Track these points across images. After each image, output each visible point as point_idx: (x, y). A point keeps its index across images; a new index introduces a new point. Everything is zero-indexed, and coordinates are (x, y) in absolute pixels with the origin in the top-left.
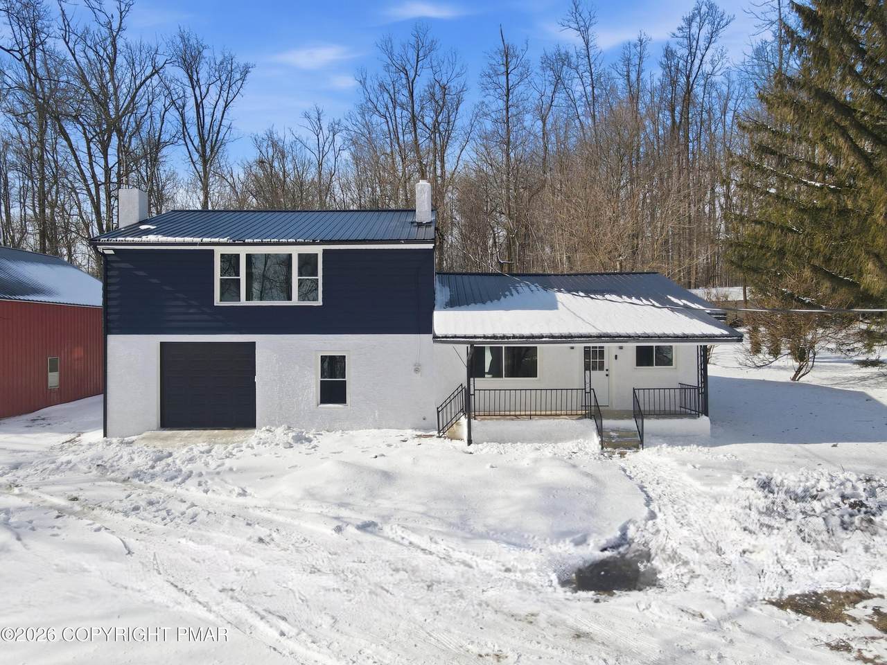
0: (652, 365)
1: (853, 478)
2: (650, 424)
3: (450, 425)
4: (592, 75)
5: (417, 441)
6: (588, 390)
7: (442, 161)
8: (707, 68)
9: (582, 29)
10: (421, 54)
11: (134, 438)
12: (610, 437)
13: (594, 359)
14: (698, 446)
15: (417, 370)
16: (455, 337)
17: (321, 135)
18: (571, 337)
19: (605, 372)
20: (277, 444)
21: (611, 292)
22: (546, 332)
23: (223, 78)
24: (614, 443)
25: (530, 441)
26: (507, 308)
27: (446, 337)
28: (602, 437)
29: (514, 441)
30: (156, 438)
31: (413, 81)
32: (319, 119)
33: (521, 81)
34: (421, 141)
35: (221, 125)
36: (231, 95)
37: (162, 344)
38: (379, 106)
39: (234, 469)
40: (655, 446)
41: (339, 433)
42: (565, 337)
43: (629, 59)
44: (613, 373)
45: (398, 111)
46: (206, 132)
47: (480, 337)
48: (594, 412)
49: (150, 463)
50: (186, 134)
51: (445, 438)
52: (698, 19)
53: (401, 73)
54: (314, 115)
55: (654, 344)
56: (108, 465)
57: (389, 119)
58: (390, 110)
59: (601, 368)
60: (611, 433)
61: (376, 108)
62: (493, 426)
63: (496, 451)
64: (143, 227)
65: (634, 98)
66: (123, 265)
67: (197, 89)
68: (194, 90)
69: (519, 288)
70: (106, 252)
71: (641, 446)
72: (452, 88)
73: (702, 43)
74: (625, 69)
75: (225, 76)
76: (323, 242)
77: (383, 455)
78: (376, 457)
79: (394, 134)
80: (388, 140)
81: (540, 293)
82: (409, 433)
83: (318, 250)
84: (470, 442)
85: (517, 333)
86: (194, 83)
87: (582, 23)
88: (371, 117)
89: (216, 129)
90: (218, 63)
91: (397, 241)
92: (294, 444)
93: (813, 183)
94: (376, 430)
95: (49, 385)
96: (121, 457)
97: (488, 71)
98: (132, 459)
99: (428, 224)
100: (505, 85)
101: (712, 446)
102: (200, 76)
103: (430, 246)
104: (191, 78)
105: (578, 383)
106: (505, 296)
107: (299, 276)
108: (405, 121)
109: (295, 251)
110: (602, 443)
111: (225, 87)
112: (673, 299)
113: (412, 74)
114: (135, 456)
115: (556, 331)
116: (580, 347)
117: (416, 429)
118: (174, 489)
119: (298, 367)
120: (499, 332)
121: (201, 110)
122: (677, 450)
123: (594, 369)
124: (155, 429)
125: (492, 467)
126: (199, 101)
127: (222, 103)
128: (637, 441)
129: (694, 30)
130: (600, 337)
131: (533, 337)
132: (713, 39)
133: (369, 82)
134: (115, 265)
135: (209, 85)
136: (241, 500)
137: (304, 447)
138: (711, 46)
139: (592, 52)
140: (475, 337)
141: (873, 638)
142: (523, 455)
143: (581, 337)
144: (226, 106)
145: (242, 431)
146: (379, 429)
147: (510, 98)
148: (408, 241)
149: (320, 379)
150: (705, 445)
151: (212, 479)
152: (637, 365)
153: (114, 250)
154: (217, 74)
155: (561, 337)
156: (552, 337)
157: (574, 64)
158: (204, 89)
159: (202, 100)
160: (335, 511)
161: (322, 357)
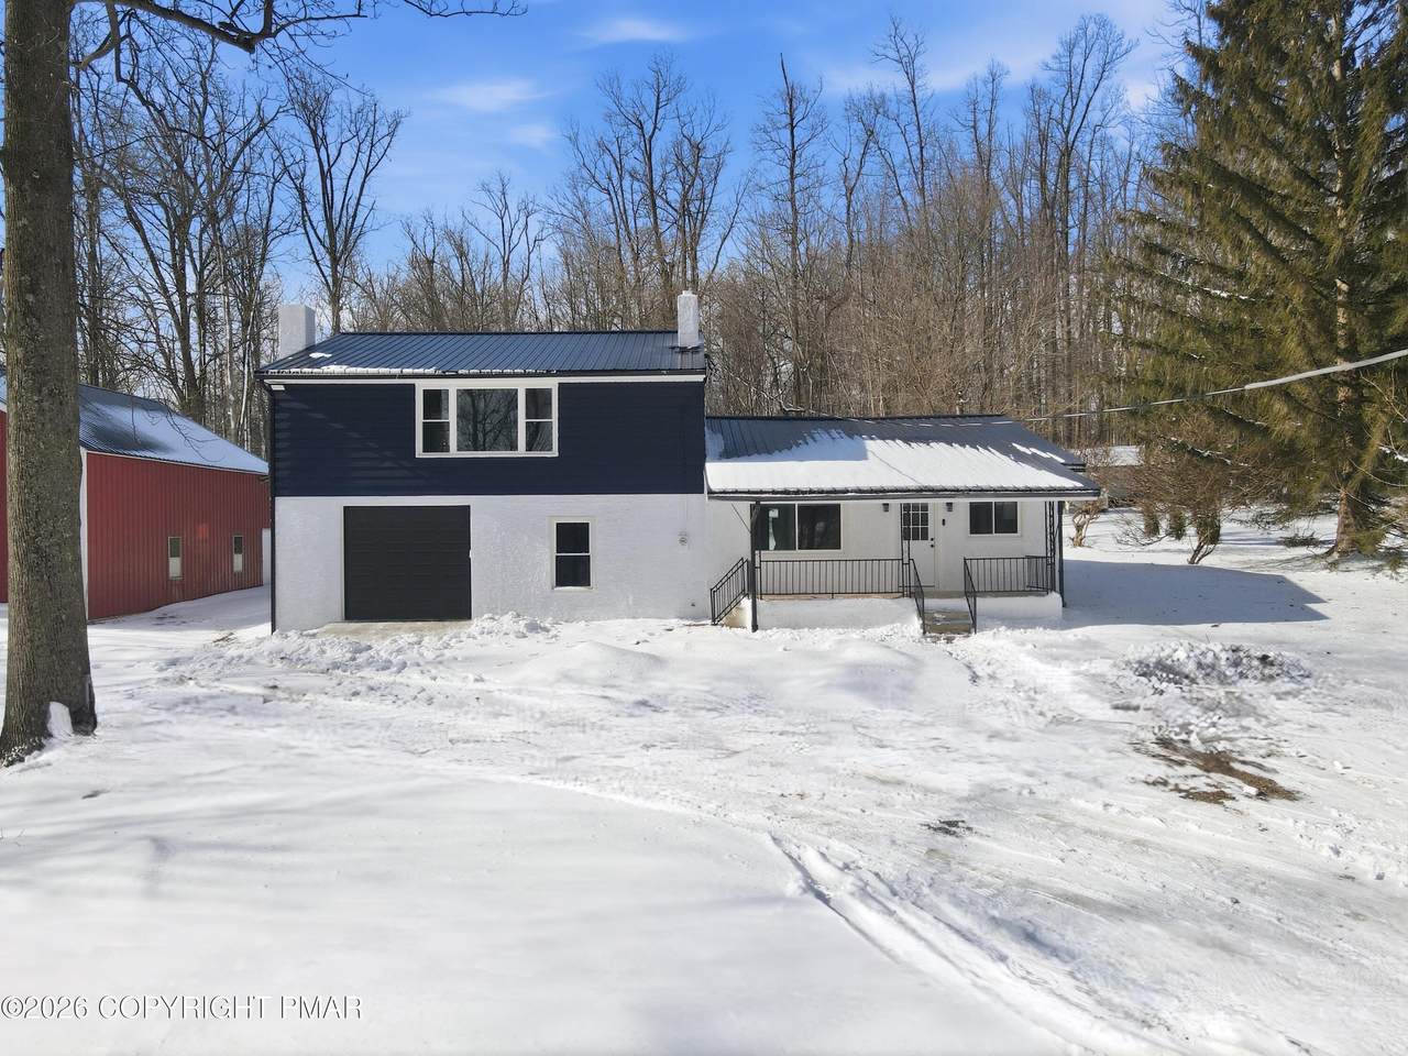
0: (991, 532)
1: (1217, 648)
2: (983, 604)
3: (727, 611)
4: (919, 129)
5: (685, 629)
6: (906, 561)
7: (695, 259)
8: (1095, 116)
9: (905, 60)
10: (663, 97)
11: (315, 631)
12: (935, 620)
13: (914, 525)
14: (1045, 628)
15: (683, 541)
16: (736, 492)
17: (506, 218)
18: (884, 491)
19: (929, 542)
20: (506, 634)
21: (938, 439)
22: (851, 485)
23: (362, 134)
24: (940, 626)
25: (832, 626)
26: (801, 459)
27: (724, 492)
28: (923, 619)
29: (812, 626)
30: (342, 632)
31: (651, 137)
32: (504, 194)
33: (813, 136)
34: (663, 226)
35: (358, 204)
36: (374, 159)
37: (346, 509)
38: (597, 176)
39: (460, 659)
40: (991, 629)
41: (583, 623)
42: (876, 492)
43: (975, 103)
44: (939, 543)
45: (627, 182)
46: (335, 215)
47: (769, 493)
48: (914, 591)
49: (349, 655)
50: (306, 218)
51: (722, 625)
52: (1083, 44)
53: (632, 126)
54: (496, 188)
55: (993, 500)
56: (295, 657)
57: (613, 195)
58: (615, 181)
59: (925, 537)
60: (936, 615)
61: (594, 177)
62: (786, 607)
63: (789, 637)
64: (315, 355)
65: (984, 160)
66: (294, 405)
67: (323, 149)
68: (318, 151)
69: (816, 436)
70: (274, 388)
71: (973, 630)
72: (709, 147)
73: (1090, 79)
74: (971, 117)
75: (365, 130)
76: (561, 373)
77: (646, 641)
78: (638, 643)
79: (621, 217)
80: (613, 227)
81: (845, 442)
82: (673, 622)
83: (552, 384)
84: (755, 627)
85: (814, 486)
86: (319, 142)
87: (904, 52)
88: (586, 191)
89: (351, 211)
90: (354, 110)
91: (657, 372)
92: (528, 634)
93: (1218, 292)
94: (631, 620)
95: (171, 575)
96: (308, 650)
97: (763, 122)
98: (324, 652)
99: (695, 350)
100: (789, 144)
101: (1062, 629)
102: (327, 129)
103: (700, 378)
104: (314, 133)
105: (894, 552)
106: (798, 445)
107: (527, 418)
108: (637, 198)
109: (521, 386)
110: (924, 626)
111: (365, 147)
112: (1019, 447)
113: (649, 127)
114: (327, 648)
115: (865, 484)
116: (896, 504)
117: (682, 618)
118: (392, 678)
119: (526, 539)
120: (792, 486)
121: (328, 181)
122: (1018, 633)
123: (916, 538)
124: (339, 619)
125: (785, 650)
126: (326, 168)
127: (360, 172)
128: (968, 624)
129: (1077, 59)
130: (920, 491)
131: (835, 491)
132: (1106, 74)
133: (582, 140)
134: (283, 405)
135: (342, 143)
136: (479, 686)
137: (541, 636)
138: (1101, 85)
139: (919, 95)
140: (761, 492)
141: (1194, 776)
142: (825, 639)
143: (897, 491)
144: (366, 175)
145: (454, 623)
146: (634, 618)
147: (797, 163)
148: (672, 372)
149: (555, 554)
150: (1053, 628)
151: (436, 668)
152: (971, 533)
153: (285, 385)
154: (353, 129)
155: (872, 491)
156: (860, 491)
157: (893, 113)
158: (333, 151)
159: (330, 167)
160: (600, 692)
161: (558, 524)
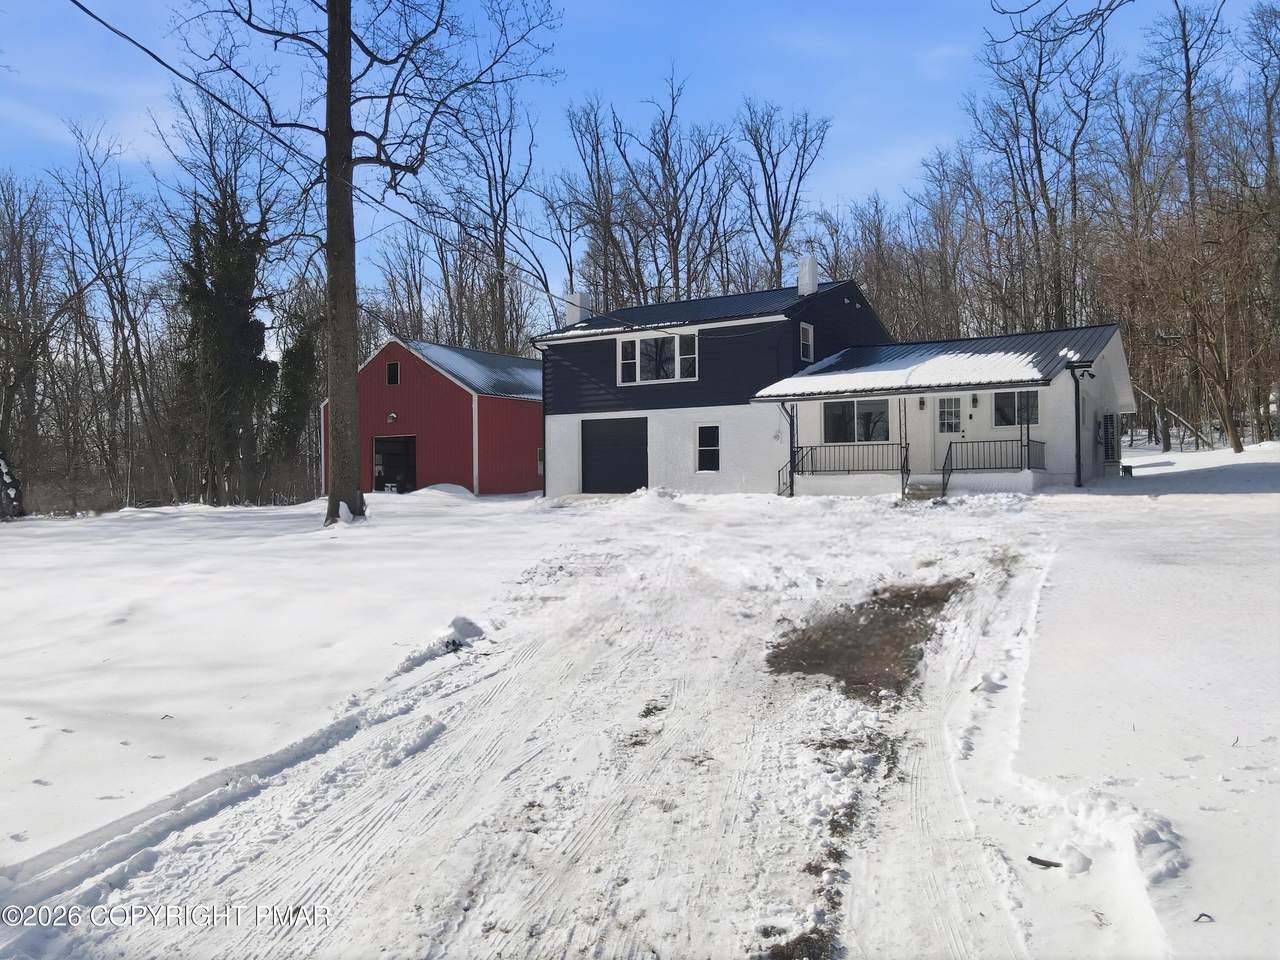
0: (1014, 424)
2: (956, 479)
6: (904, 445)
13: (949, 420)
15: (777, 437)
19: (960, 434)
27: (762, 397)
28: (904, 489)
29: (830, 494)
37: (582, 422)
44: (968, 434)
47: (790, 396)
59: (958, 429)
64: (578, 325)
76: (698, 322)
83: (695, 330)
84: (792, 495)
94: (743, 494)
103: (781, 318)
107: (680, 355)
109: (677, 333)
110: (904, 494)
119: (679, 438)
123: (950, 431)
124: (579, 493)
134: (549, 358)
149: (698, 448)
153: (550, 345)
161: (700, 428)
